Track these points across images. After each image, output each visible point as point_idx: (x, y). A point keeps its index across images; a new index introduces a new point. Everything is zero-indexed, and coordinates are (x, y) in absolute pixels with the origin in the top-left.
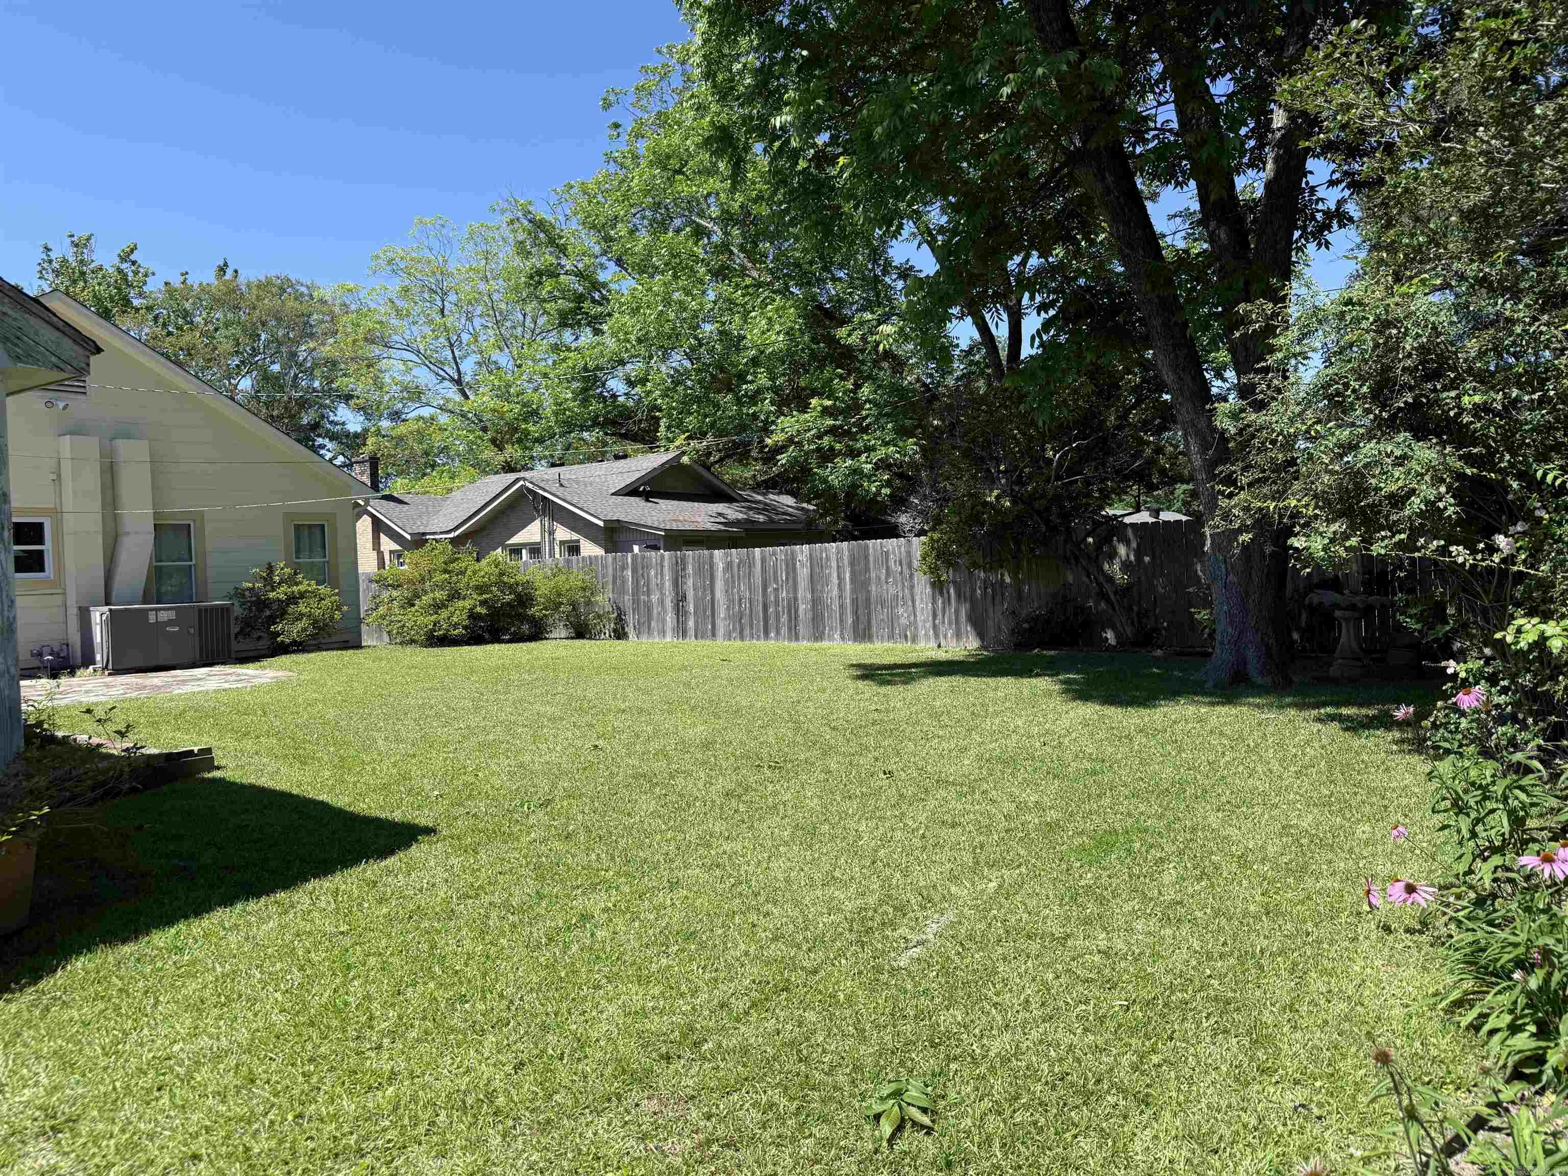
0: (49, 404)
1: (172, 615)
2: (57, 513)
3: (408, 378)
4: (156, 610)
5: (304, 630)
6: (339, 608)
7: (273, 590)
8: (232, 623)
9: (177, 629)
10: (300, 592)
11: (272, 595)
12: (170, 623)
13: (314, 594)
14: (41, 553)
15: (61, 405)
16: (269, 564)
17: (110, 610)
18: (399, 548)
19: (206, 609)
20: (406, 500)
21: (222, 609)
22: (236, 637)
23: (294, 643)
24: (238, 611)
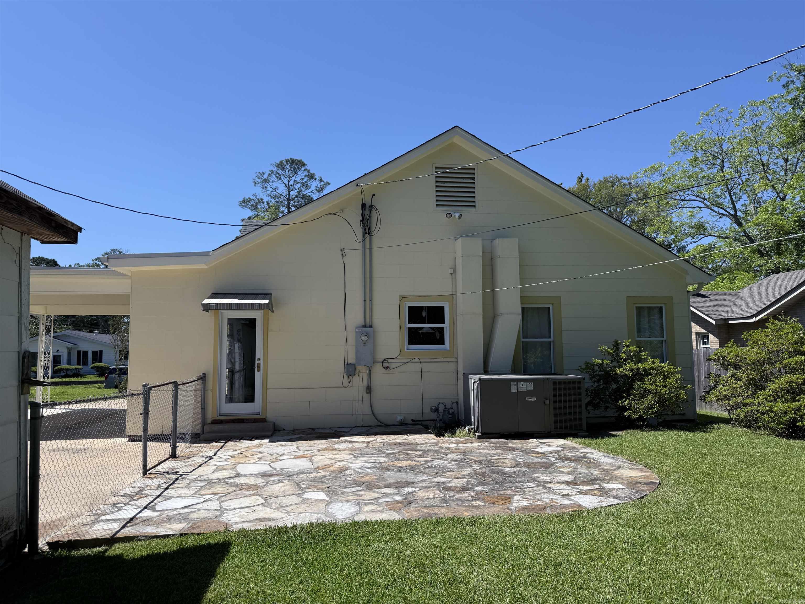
0: (449, 215)
1: (530, 386)
2: (452, 298)
3: (695, 220)
4: (518, 381)
5: (650, 407)
6: (683, 387)
7: (620, 367)
8: (584, 394)
9: (534, 399)
10: (645, 370)
11: (619, 371)
12: (529, 393)
13: (659, 371)
14: (443, 329)
15: (457, 215)
16: (616, 341)
17: (480, 379)
18: (703, 331)
19: (560, 381)
20: (707, 295)
21: (574, 383)
22: (586, 407)
23: (640, 418)
24: (588, 384)
